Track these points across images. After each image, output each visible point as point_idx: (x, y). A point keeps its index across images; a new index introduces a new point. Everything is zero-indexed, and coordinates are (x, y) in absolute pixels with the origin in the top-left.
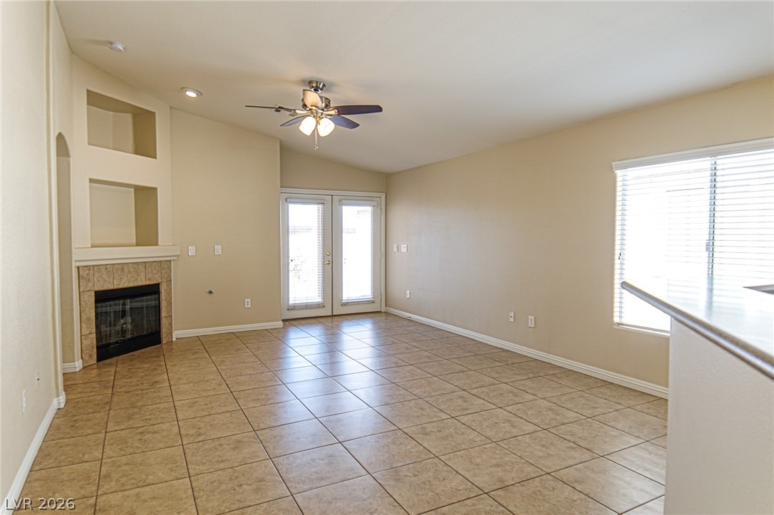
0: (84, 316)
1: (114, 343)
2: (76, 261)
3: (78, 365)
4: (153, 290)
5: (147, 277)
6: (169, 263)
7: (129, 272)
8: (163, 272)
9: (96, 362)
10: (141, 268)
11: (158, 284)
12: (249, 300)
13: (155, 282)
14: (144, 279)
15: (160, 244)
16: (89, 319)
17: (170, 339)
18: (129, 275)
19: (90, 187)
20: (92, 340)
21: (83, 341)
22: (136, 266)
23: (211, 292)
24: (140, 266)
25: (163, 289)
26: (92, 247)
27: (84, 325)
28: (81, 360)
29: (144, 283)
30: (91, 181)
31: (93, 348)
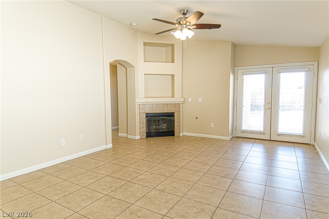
0: (141, 121)
1: (153, 132)
2: (137, 102)
3: (138, 137)
4: (172, 115)
5: (168, 109)
6: (179, 105)
7: (160, 107)
8: (176, 108)
9: (145, 137)
10: (166, 106)
11: (174, 113)
12: (213, 124)
13: (172, 112)
14: (166, 110)
15: (175, 97)
16: (143, 123)
17: (179, 135)
18: (160, 108)
19: (145, 77)
20: (144, 130)
21: (141, 130)
22: (163, 105)
23: (197, 118)
24: (165, 105)
25: (176, 115)
26: (145, 98)
27: (141, 124)
28: (139, 136)
29: (167, 112)
30: (145, 74)
31: (144, 132)
